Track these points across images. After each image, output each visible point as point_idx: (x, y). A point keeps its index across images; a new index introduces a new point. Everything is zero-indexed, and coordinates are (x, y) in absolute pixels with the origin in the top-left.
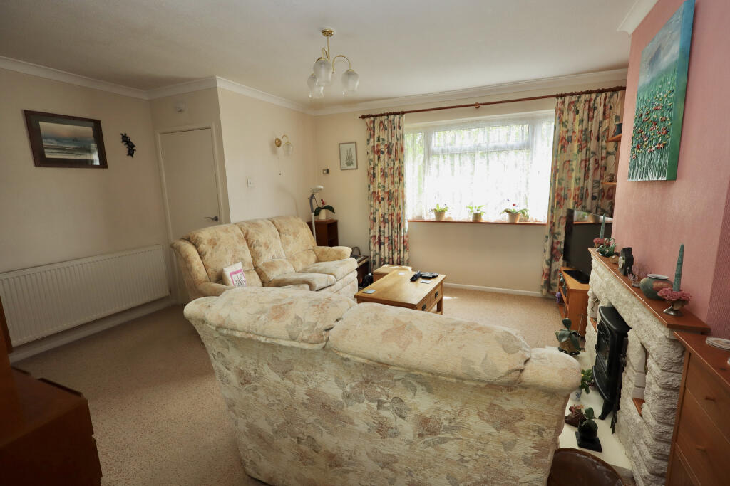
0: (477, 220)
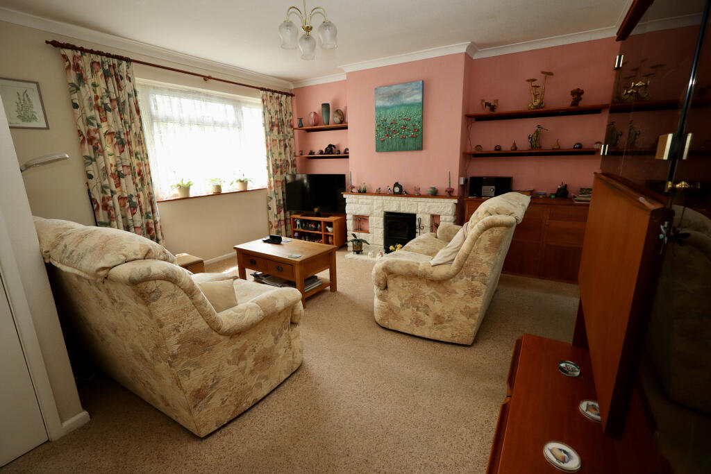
0: (218, 193)
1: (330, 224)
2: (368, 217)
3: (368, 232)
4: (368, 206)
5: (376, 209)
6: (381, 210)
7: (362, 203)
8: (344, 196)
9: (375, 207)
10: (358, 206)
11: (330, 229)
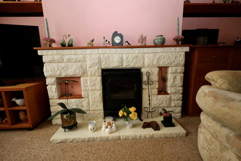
1: (19, 94)
2: (79, 77)
3: (80, 97)
4: (79, 64)
5: (90, 67)
6: (96, 68)
7: (69, 61)
8: (40, 53)
9: (88, 64)
10: (63, 65)
11: (18, 102)
